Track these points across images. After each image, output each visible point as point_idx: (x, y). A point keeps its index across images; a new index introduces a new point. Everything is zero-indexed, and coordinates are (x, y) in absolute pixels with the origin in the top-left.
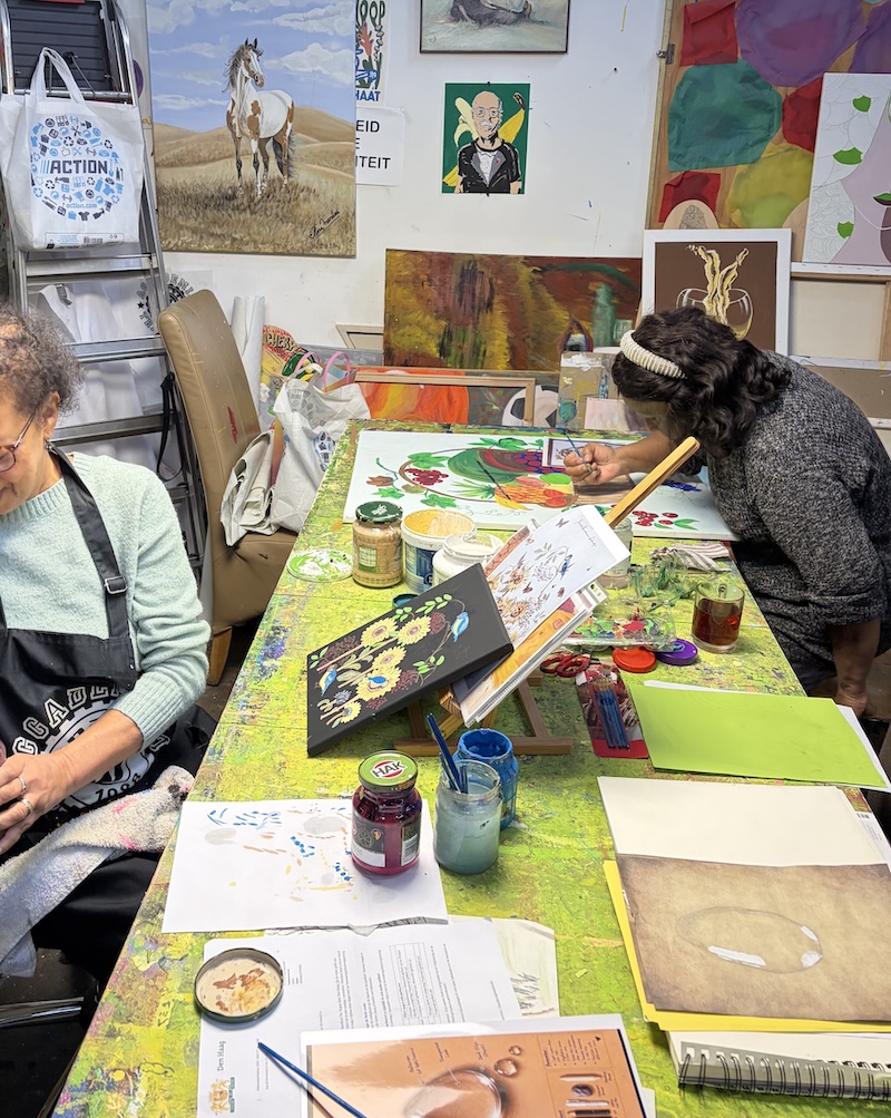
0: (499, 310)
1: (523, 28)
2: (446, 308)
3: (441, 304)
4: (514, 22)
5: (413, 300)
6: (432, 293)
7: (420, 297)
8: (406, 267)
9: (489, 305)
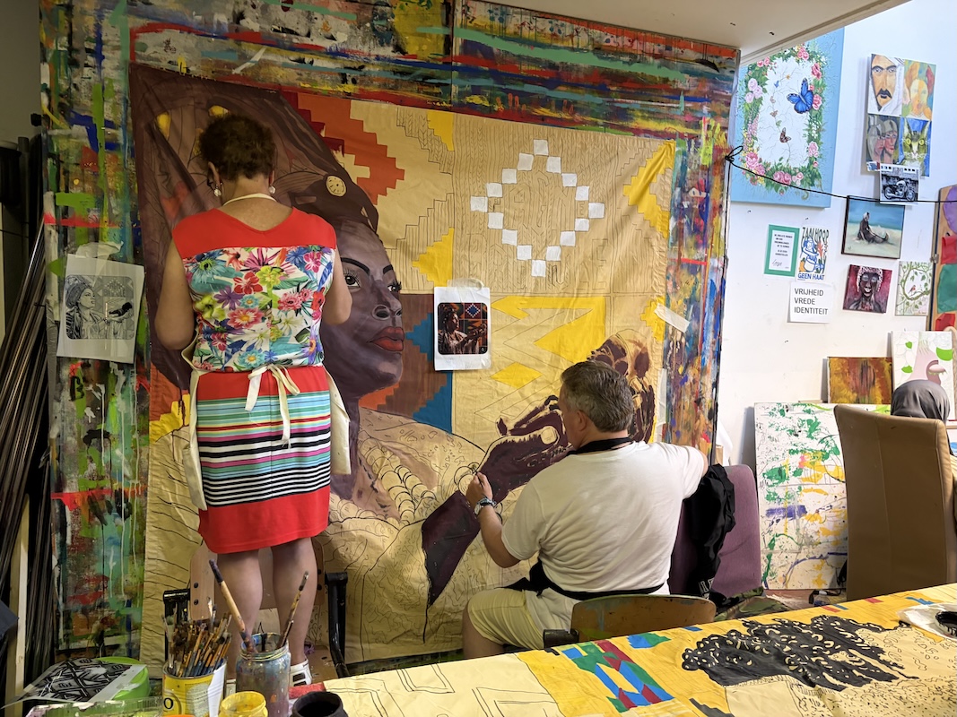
0: (877, 385)
1: (885, 246)
2: (856, 387)
3: (854, 385)
4: (882, 242)
5: (842, 383)
6: (850, 379)
7: (845, 382)
8: (839, 366)
9: (874, 383)
